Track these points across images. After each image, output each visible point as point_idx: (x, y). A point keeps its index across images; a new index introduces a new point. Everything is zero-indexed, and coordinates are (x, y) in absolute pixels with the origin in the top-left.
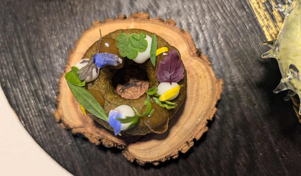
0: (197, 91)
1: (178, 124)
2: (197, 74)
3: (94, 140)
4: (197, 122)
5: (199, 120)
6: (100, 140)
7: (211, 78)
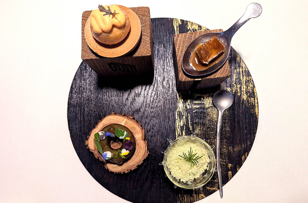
0: (139, 153)
1: (127, 162)
2: (141, 147)
3: (96, 157)
4: (134, 164)
5: (135, 164)
6: (98, 157)
7: (145, 150)
